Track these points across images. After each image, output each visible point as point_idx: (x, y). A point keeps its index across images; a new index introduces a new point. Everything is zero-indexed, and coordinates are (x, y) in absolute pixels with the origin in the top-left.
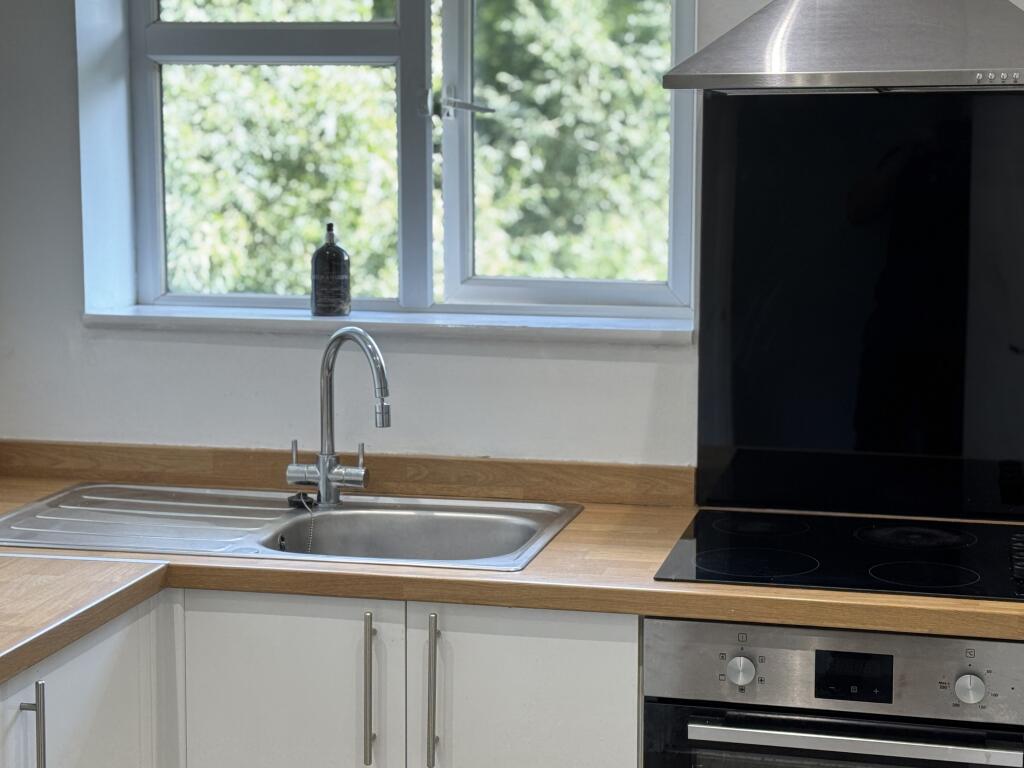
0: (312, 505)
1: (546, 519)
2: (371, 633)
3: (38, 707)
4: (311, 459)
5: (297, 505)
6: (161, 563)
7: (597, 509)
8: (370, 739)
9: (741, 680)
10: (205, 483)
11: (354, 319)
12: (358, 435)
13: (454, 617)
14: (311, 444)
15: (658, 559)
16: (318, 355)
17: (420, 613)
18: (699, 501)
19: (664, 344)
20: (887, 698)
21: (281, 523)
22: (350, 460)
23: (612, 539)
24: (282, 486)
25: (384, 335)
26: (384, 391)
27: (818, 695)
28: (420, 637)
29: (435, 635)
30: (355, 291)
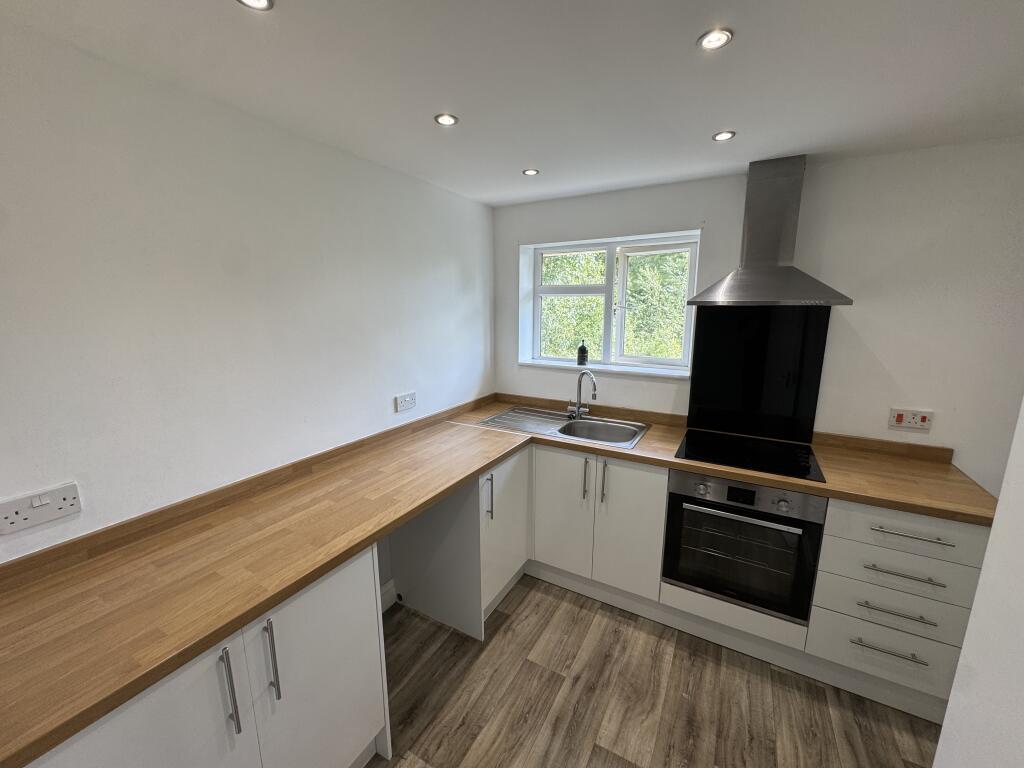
0: (574, 418)
1: (641, 428)
2: (586, 462)
3: (491, 480)
4: (573, 404)
5: (570, 417)
6: (530, 436)
7: (657, 426)
8: (585, 491)
9: (702, 492)
10: (546, 408)
11: (589, 366)
12: (586, 399)
13: (610, 461)
14: (575, 400)
15: (676, 448)
16: (577, 376)
17: (601, 459)
18: (688, 426)
19: (681, 379)
20: (752, 503)
21: (565, 423)
22: (585, 406)
23: (662, 439)
24: (566, 411)
25: (596, 372)
26: (595, 390)
27: (728, 499)
28: (600, 465)
29: (605, 465)
30: (589, 358)
